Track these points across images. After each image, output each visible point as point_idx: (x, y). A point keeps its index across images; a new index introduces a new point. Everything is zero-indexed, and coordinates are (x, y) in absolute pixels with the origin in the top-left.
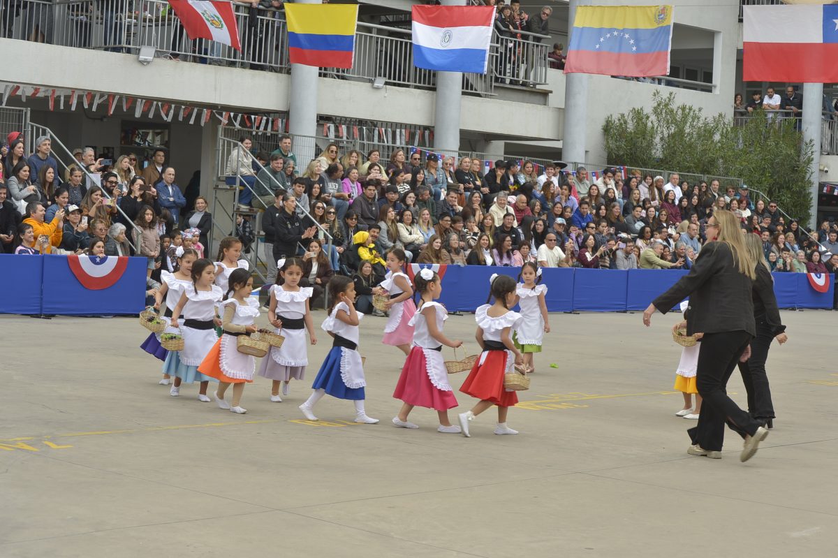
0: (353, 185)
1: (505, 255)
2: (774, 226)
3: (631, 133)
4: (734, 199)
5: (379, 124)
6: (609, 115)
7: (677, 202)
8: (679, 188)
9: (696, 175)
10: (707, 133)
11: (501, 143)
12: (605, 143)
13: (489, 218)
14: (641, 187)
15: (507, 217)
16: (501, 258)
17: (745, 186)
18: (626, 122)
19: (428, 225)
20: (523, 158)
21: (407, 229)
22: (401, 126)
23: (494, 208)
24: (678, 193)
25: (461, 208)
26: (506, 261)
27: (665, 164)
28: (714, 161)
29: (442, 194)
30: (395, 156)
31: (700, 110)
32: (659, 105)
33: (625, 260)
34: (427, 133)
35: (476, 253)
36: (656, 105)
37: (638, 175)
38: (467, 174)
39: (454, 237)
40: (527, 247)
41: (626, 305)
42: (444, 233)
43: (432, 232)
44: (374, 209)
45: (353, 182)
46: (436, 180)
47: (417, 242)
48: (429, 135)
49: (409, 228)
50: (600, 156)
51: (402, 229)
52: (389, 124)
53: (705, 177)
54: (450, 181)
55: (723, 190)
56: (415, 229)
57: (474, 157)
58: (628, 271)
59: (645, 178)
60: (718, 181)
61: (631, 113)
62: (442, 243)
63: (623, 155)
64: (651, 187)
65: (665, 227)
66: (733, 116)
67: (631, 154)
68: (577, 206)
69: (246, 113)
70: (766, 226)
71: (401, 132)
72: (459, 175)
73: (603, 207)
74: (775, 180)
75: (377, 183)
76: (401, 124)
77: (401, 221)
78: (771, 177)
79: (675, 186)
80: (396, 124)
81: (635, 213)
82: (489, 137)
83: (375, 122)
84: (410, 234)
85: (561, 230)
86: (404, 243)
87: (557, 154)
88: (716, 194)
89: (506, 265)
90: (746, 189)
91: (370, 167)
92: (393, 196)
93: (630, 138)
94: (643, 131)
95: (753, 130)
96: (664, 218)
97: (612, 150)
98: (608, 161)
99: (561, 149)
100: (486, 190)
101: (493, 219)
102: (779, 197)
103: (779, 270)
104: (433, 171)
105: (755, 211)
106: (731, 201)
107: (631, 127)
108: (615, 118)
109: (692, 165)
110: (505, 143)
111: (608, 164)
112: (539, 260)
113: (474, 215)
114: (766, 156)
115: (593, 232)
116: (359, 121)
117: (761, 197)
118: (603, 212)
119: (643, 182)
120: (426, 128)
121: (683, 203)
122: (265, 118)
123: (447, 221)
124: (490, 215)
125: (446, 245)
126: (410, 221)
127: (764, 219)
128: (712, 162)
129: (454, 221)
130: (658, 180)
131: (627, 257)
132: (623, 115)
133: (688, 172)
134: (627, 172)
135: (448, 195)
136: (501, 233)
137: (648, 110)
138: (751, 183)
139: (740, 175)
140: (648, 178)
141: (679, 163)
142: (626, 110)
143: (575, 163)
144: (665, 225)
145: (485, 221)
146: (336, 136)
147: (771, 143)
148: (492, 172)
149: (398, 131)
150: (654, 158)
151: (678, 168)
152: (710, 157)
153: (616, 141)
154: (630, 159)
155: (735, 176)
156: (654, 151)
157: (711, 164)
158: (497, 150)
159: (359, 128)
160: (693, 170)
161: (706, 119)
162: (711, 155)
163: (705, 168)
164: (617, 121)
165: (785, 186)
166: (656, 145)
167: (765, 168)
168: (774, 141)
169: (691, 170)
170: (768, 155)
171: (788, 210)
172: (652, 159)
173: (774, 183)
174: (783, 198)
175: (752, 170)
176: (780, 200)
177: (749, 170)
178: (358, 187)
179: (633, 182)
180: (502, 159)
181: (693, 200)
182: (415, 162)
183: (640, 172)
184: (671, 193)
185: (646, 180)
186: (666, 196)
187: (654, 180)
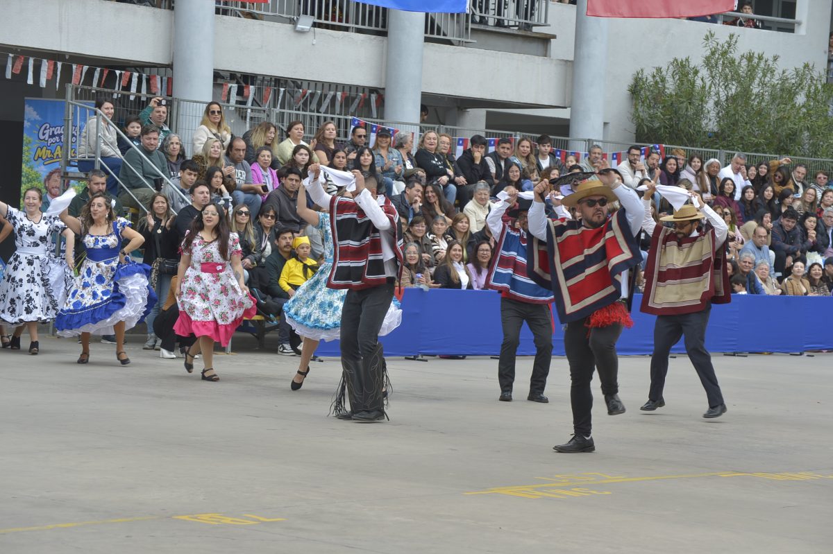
0: (265, 173)
1: (485, 272)
3: (671, 95)
4: (829, 191)
5: (305, 85)
6: (639, 69)
7: (738, 196)
9: (768, 155)
10: (786, 93)
11: (482, 113)
12: (633, 110)
13: (465, 220)
14: (685, 172)
16: (479, 273)
18: (663, 80)
20: (513, 133)
22: (337, 86)
23: (470, 206)
27: (723, 140)
28: (795, 134)
29: (395, 186)
30: (322, 132)
31: (775, 59)
32: (713, 53)
34: (373, 97)
35: (446, 268)
36: (708, 53)
38: (432, 156)
39: (411, 248)
45: (264, 169)
48: (377, 101)
50: (625, 130)
52: (319, 86)
54: (409, 166)
55: (810, 179)
57: (442, 131)
59: (690, 161)
61: (671, 67)
63: (659, 128)
64: (699, 174)
66: (825, 65)
67: (672, 126)
69: (107, 67)
72: (422, 158)
76: (337, 85)
80: (330, 84)
82: (464, 104)
83: (299, 82)
87: (562, 128)
88: (800, 185)
93: (669, 103)
94: (689, 93)
97: (642, 120)
98: (636, 137)
99: (568, 120)
100: (461, 180)
101: (468, 222)
104: (383, 152)
106: (823, 194)
107: (671, 86)
108: (648, 73)
109: (762, 141)
110: (487, 112)
111: (637, 142)
116: (275, 79)
119: (688, 166)
120: (373, 90)
121: (746, 194)
122: (136, 75)
124: (467, 216)
128: (793, 136)
129: (411, 224)
130: (711, 165)
132: (659, 70)
133: (757, 151)
136: (478, 241)
137: (697, 61)
140: (696, 159)
141: (742, 138)
142: (664, 62)
143: (589, 140)
145: (460, 224)
148: (468, 154)
149: (331, 94)
150: (705, 132)
151: (741, 146)
152: (790, 129)
153: (649, 107)
154: (670, 133)
155: (827, 156)
156: (706, 121)
157: (790, 139)
158: (475, 122)
159: (275, 90)
160: (763, 149)
161: (784, 72)
162: (790, 125)
163: (782, 144)
164: (650, 79)
166: (709, 112)
169: (760, 149)
172: (701, 133)
178: (272, 175)
179: (671, 164)
180: (483, 135)
181: (766, 193)
182: (359, 140)
183: (682, 151)
184: (729, 182)
185: (693, 164)
186: (722, 186)
187: (706, 165)
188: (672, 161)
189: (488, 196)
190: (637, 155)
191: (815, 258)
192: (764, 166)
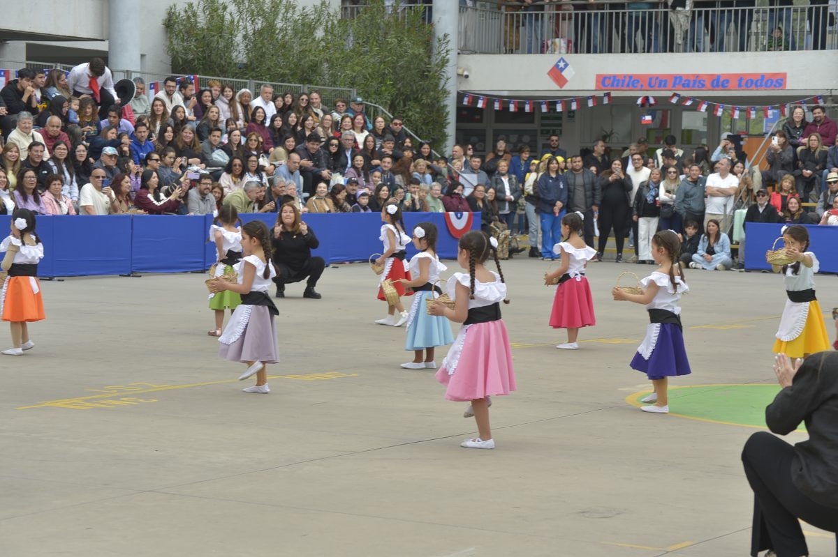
1: (31, 198)
2: (400, 152)
3: (203, 29)
4: (347, 116)
6: (172, 4)
7: (268, 124)
8: (272, 103)
9: (293, 85)
10: (306, 28)
11: (21, 45)
12: (168, 43)
14: (218, 103)
15: (35, 148)
16: (25, 200)
17: (359, 99)
18: (195, 15)
20: (53, 65)
23: (15, 135)
24: (271, 110)
26: (33, 207)
27: (251, 71)
28: (316, 65)
33: (201, 202)
37: (216, 88)
40: (58, 182)
41: (204, 263)
50: (161, 61)
53: (305, 88)
59: (222, 91)
61: (202, 2)
63: (193, 60)
64: (231, 102)
65: (254, 155)
66: (340, 4)
67: (204, 58)
73: (169, 129)
74: (399, 89)
78: (393, 85)
79: (267, 103)
81: (212, 138)
82: (2, 37)
85: (112, 163)
90: (361, 104)
93: (202, 36)
94: (219, 27)
95: (367, 23)
96: (254, 144)
97: (177, 52)
98: (172, 68)
99: (106, 53)
100: (3, 110)
102: (404, 112)
103: (408, 209)
105: (373, 132)
106: (343, 119)
107: (202, 21)
108: (181, 8)
109: (288, 71)
110: (27, 44)
111: (173, 72)
112: (83, 203)
114: (386, 57)
115: (157, 165)
117: (380, 113)
118: (169, 135)
119: (221, 96)
121: (276, 123)
124: (15, 145)
127: (385, 141)
128: (314, 67)
130: (242, 95)
131: (204, 198)
132: (191, 5)
133: (283, 81)
134: (200, 83)
138: (367, 95)
139: (352, 84)
140: (227, 89)
141: (269, 69)
143: (127, 71)
144: (255, 153)
147: (392, 39)
150: (235, 64)
151: (268, 76)
152: (311, 61)
153: (183, 40)
154: (203, 64)
155: (345, 85)
156: (236, 53)
157: (312, 70)
158: (15, 54)
160: (289, 79)
161: (304, 9)
162: (312, 58)
163: (305, 75)
164: (183, 14)
165: (412, 98)
166: (238, 45)
167: (384, 73)
168: (396, 37)
169: (286, 79)
170: (389, 57)
171: (416, 128)
172: (232, 64)
173: (397, 94)
174: (410, 114)
175: (368, 77)
176: (406, 116)
177: (364, 77)
179: (206, 97)
180: (25, 67)
181: (290, 119)
183: (218, 83)
184: (260, 110)
185: (225, 93)
186: (254, 114)
187: (238, 94)
188: (207, 93)
189: (31, 125)
190: (173, 87)
191: (338, 179)
192: (289, 95)
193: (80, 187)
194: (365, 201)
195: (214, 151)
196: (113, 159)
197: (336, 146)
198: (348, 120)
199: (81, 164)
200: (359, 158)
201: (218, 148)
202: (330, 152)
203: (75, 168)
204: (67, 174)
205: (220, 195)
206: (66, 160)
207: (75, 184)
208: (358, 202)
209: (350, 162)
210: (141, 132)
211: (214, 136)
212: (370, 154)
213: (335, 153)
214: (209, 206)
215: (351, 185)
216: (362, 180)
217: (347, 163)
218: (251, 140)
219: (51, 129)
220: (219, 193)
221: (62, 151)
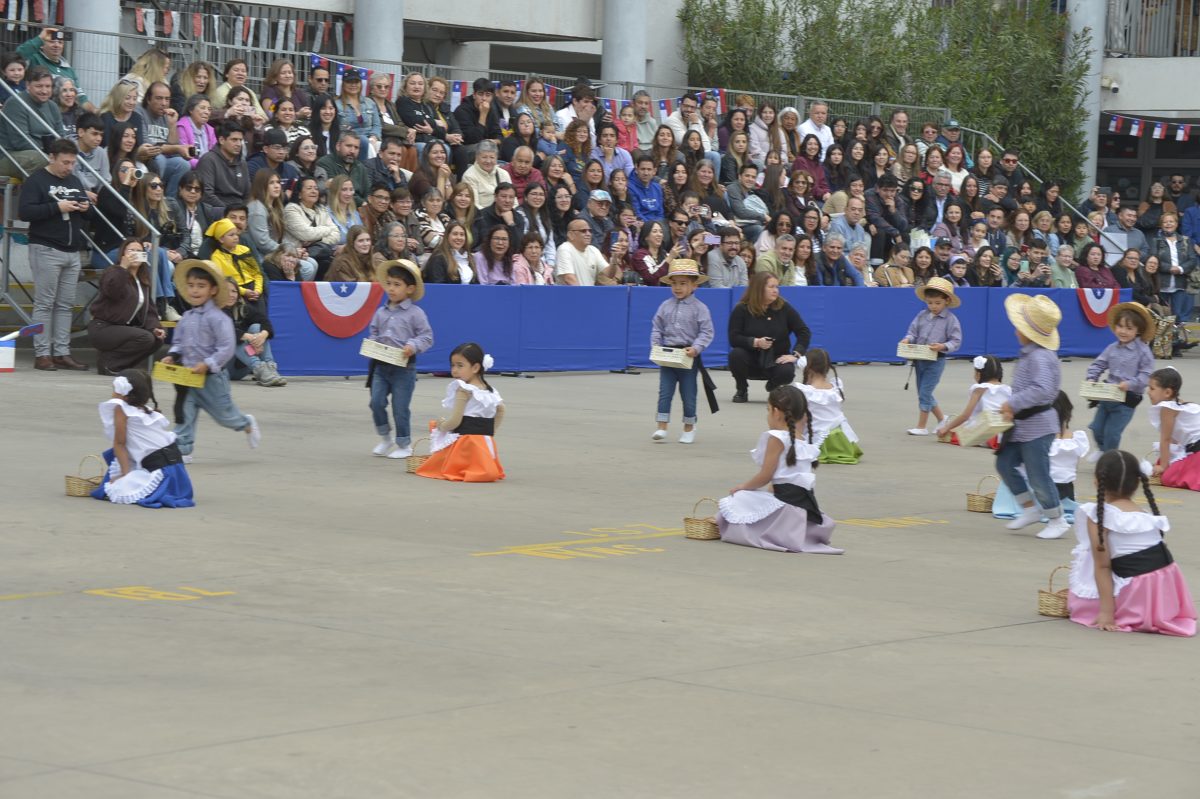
0: (198, 131)
1: (499, 266)
3: (734, 23)
4: (934, 148)
5: (245, 10)
7: (823, 158)
8: (827, 130)
9: (860, 103)
10: (881, 21)
11: (484, 47)
12: (684, 44)
13: (466, 192)
14: (753, 127)
15: (503, 192)
16: (491, 267)
17: (954, 123)
18: (723, 3)
19: (347, 209)
21: (307, 215)
22: (289, 12)
23: (472, 173)
24: (826, 137)
25: (409, 174)
26: (498, 276)
27: (799, 83)
28: (893, 74)
29: (371, 147)
30: (275, 75)
34: (339, 26)
35: (442, 258)
37: (746, 106)
38: (419, 107)
39: (397, 230)
40: (536, 244)
42: (377, 222)
43: (355, 220)
44: (239, 175)
45: (199, 125)
46: (361, 119)
47: (326, 241)
48: (344, 31)
49: (311, 212)
50: (674, 69)
51: (297, 215)
52: (265, 11)
53: (877, 108)
54: (388, 120)
55: (915, 132)
56: (323, 214)
57: (432, 73)
58: (731, 292)
59: (760, 111)
60: (905, 112)
62: (373, 241)
63: (719, 67)
64: (771, 129)
67: (735, 65)
68: (631, 166)
70: (997, 200)
71: (287, 26)
72: (405, 109)
73: (680, 168)
74: (1013, 110)
75: (246, 125)
76: (289, 10)
77: (296, 199)
78: (1006, 104)
79: (819, 127)
80: (279, 9)
81: (743, 178)
82: (458, 36)
83: (237, 6)
84: (314, 224)
85: (602, 213)
86: (301, 241)
87: (588, 68)
88: (901, 139)
89: (500, 283)
90: (956, 129)
91: (232, 95)
92: (278, 152)
93: (732, 34)
94: (757, 22)
95: (970, 13)
96: (801, 188)
97: (697, 56)
98: (690, 79)
99: (599, 57)
100: (457, 138)
101: (471, 195)
102: (1020, 141)
103: (1023, 282)
104: (353, 102)
105: (975, 171)
106: (928, 153)
107: (733, 11)
109: (852, 83)
110: (493, 47)
111: (690, 85)
112: (562, 270)
113: (435, 185)
114: (995, 63)
117: (985, 143)
118: (681, 175)
119: (757, 118)
120: (338, 17)
121: (833, 157)
123: (380, 197)
124: (467, 186)
125: (381, 244)
126: (314, 200)
128: (891, 78)
129: (394, 199)
130: (785, 116)
133: (844, 97)
134: (728, 100)
135: (383, 148)
136: (487, 221)
138: (965, 117)
139: (946, 102)
140: (768, 109)
141: (826, 80)
143: (627, 83)
145: (458, 198)
146: (159, 33)
147: (1005, 37)
148: (467, 101)
149: (282, 23)
150: (778, 72)
151: (824, 90)
152: (887, 68)
153: (705, 39)
154: (732, 74)
155: (935, 103)
156: (779, 58)
157: (888, 81)
158: (475, 61)
159: (205, 19)
160: (854, 94)
162: (888, 63)
163: (877, 88)
164: (706, 2)
165: (1032, 122)
166: (783, 46)
167: (993, 86)
168: (1011, 34)
169: (850, 94)
170: (1001, 61)
171: (1038, 166)
172: (774, 74)
173: (1011, 116)
174: (1029, 144)
175: (969, 91)
176: (1024, 148)
177: (964, 91)
178: (208, 133)
179: (737, 119)
180: (487, 76)
181: (854, 151)
182: (318, 85)
183: (750, 99)
184: (812, 140)
185: (764, 115)
186: (804, 146)
187: (779, 116)
188: (740, 115)
189: (495, 160)
190: (691, 106)
191: (921, 239)
193: (557, 246)
194: (960, 271)
195: (744, 197)
196: (604, 207)
197: (919, 190)
198: (936, 153)
199: (562, 215)
200: (955, 209)
201: (750, 194)
202: (911, 199)
203: (554, 222)
204: (542, 231)
205: (750, 260)
206: (541, 210)
207: (552, 243)
208: (950, 272)
209: (941, 215)
210: (644, 169)
211: (748, 176)
212: (968, 202)
213: (918, 201)
214: (736, 275)
215: (942, 248)
216: (958, 242)
217: (937, 214)
218: (798, 182)
219: (518, 164)
220: (749, 257)
221: (537, 197)
